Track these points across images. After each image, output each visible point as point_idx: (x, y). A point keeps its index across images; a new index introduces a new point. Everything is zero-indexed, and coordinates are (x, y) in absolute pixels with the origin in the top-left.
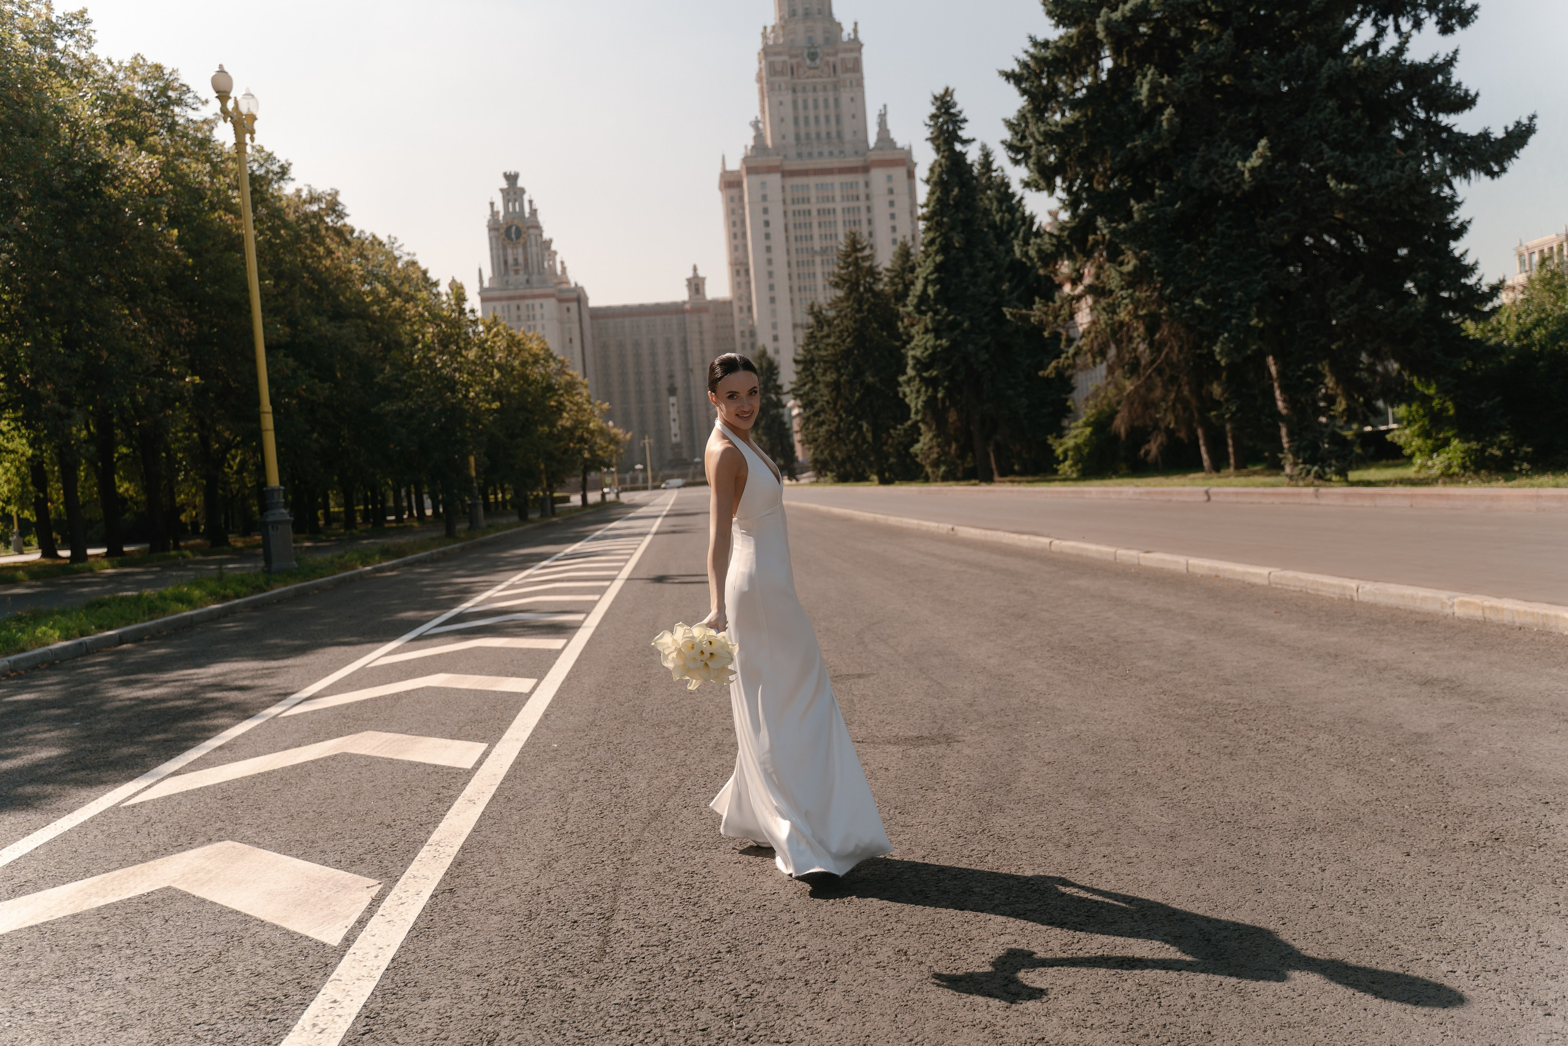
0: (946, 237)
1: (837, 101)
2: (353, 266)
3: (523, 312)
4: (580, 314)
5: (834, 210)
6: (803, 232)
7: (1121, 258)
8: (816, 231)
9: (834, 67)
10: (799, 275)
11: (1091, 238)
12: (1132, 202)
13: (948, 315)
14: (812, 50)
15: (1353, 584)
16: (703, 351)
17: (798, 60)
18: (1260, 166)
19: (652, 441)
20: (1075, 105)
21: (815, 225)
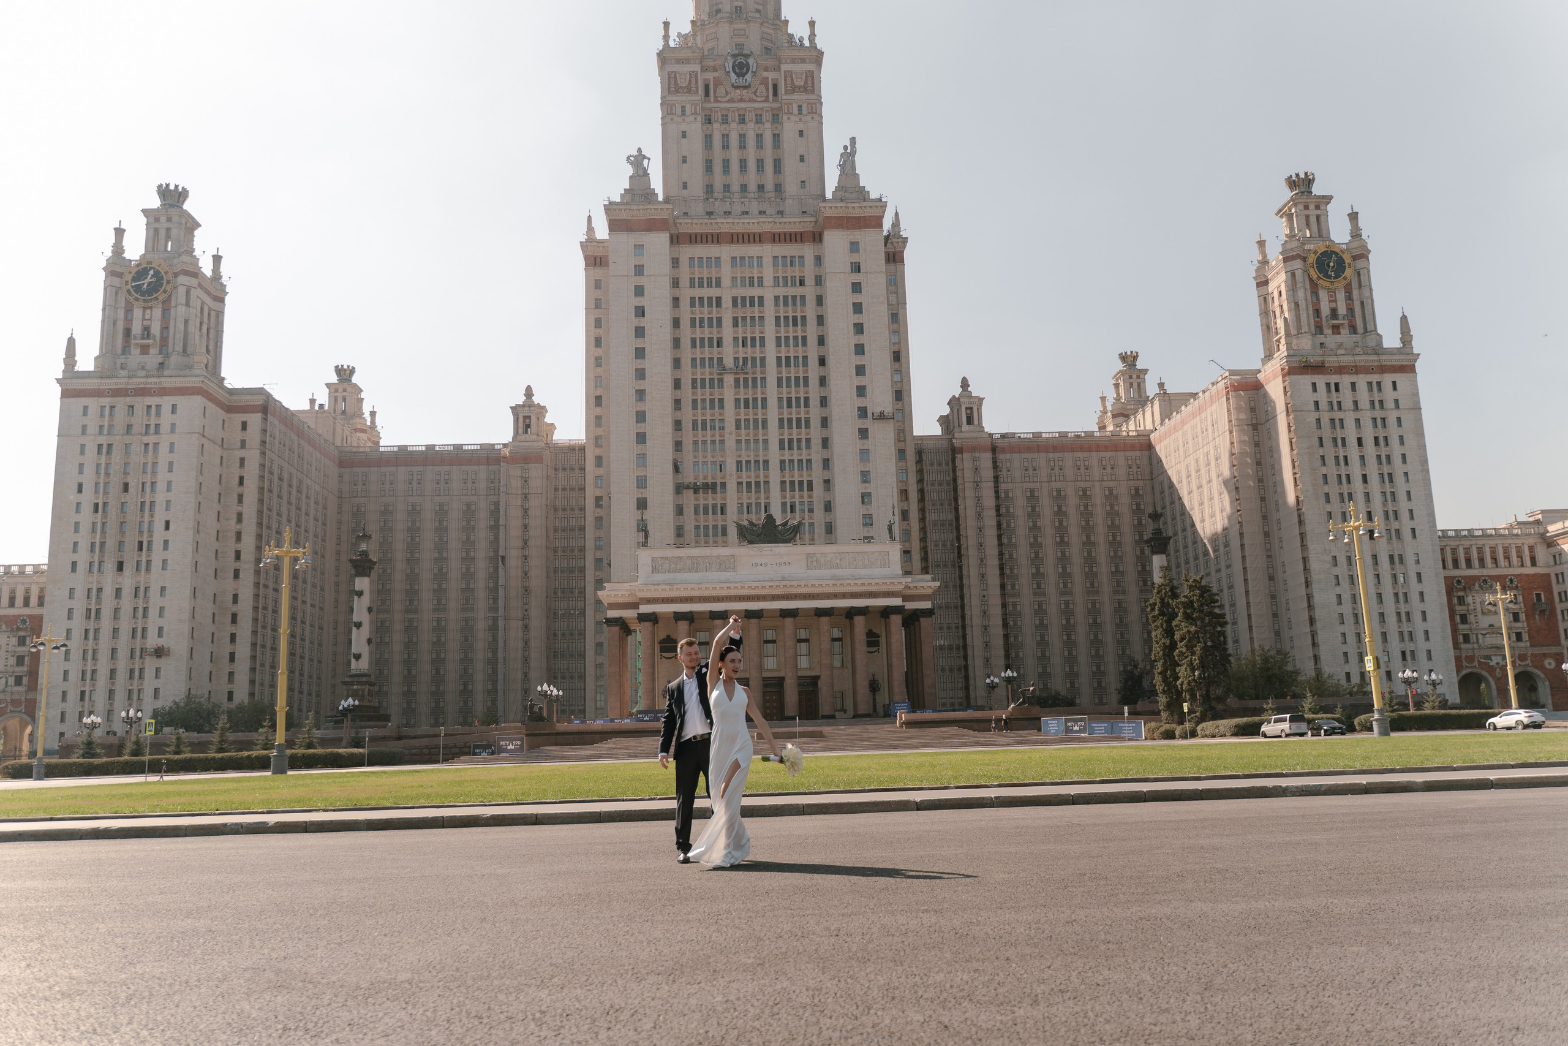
1: (776, 137)
3: (139, 419)
5: (761, 299)
8: (728, 333)
9: (775, 87)
10: (695, 402)
14: (740, 60)
16: (526, 527)
17: (716, 74)
21: (727, 322)
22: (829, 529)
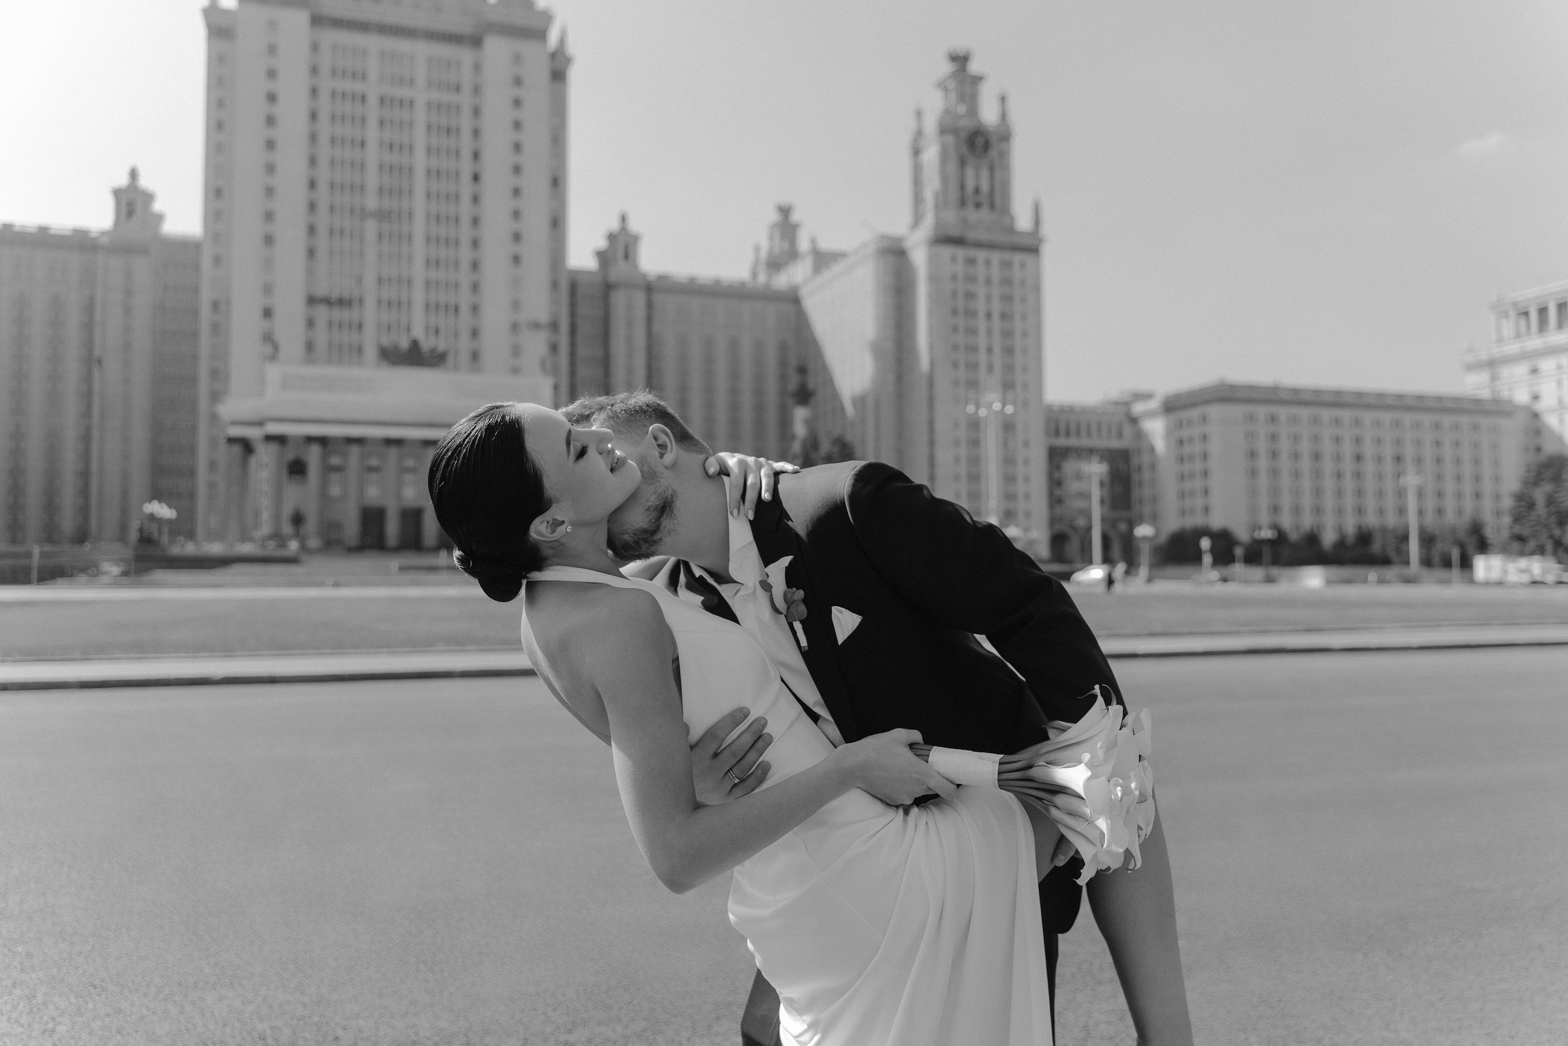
22: (475, 356)
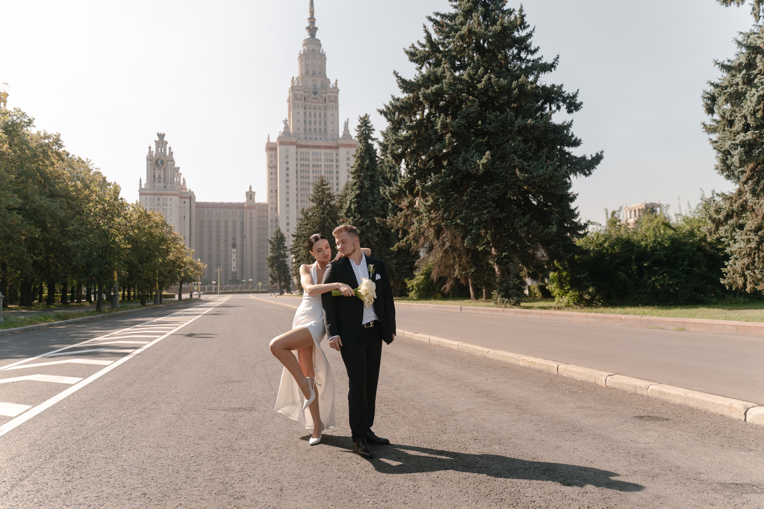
0: (361, 182)
1: (325, 114)
2: (65, 172)
3: (161, 202)
4: (190, 205)
5: (321, 165)
6: (305, 174)
7: (427, 198)
8: (311, 175)
9: (325, 99)
10: (301, 195)
11: (416, 188)
12: (432, 174)
13: (360, 218)
14: (315, 90)
15: (486, 350)
16: (251, 227)
17: (308, 94)
18: (486, 163)
19: (221, 270)
20: (409, 128)
21: (311, 172)
